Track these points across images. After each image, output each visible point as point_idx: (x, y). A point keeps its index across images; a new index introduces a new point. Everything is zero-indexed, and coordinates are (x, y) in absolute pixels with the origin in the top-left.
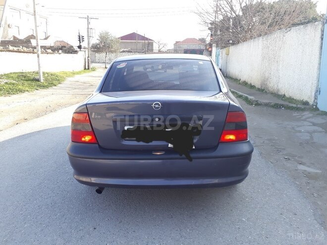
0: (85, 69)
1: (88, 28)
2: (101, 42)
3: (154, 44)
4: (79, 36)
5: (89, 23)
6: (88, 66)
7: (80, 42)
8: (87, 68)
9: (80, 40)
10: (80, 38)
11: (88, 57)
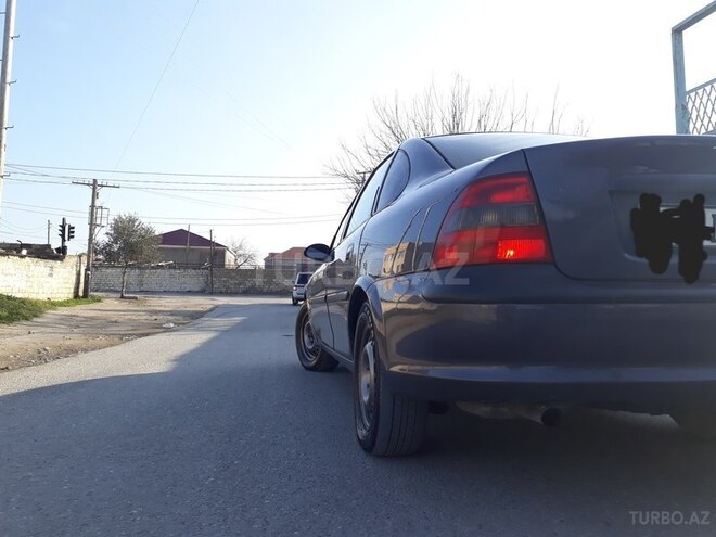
0: (76, 295)
1: (93, 206)
2: (116, 241)
3: (228, 254)
4: (63, 226)
5: (95, 196)
6: (85, 290)
7: (64, 240)
8: (81, 294)
9: (63, 236)
10: (63, 231)
11: (86, 270)
